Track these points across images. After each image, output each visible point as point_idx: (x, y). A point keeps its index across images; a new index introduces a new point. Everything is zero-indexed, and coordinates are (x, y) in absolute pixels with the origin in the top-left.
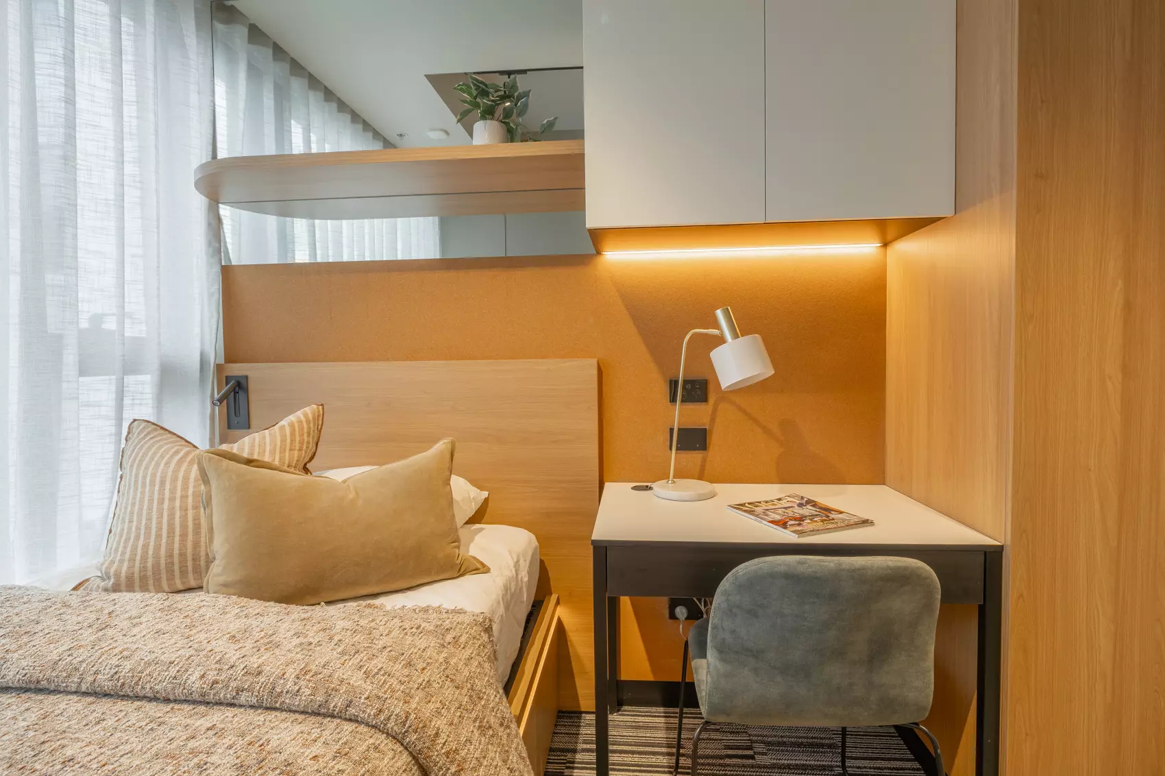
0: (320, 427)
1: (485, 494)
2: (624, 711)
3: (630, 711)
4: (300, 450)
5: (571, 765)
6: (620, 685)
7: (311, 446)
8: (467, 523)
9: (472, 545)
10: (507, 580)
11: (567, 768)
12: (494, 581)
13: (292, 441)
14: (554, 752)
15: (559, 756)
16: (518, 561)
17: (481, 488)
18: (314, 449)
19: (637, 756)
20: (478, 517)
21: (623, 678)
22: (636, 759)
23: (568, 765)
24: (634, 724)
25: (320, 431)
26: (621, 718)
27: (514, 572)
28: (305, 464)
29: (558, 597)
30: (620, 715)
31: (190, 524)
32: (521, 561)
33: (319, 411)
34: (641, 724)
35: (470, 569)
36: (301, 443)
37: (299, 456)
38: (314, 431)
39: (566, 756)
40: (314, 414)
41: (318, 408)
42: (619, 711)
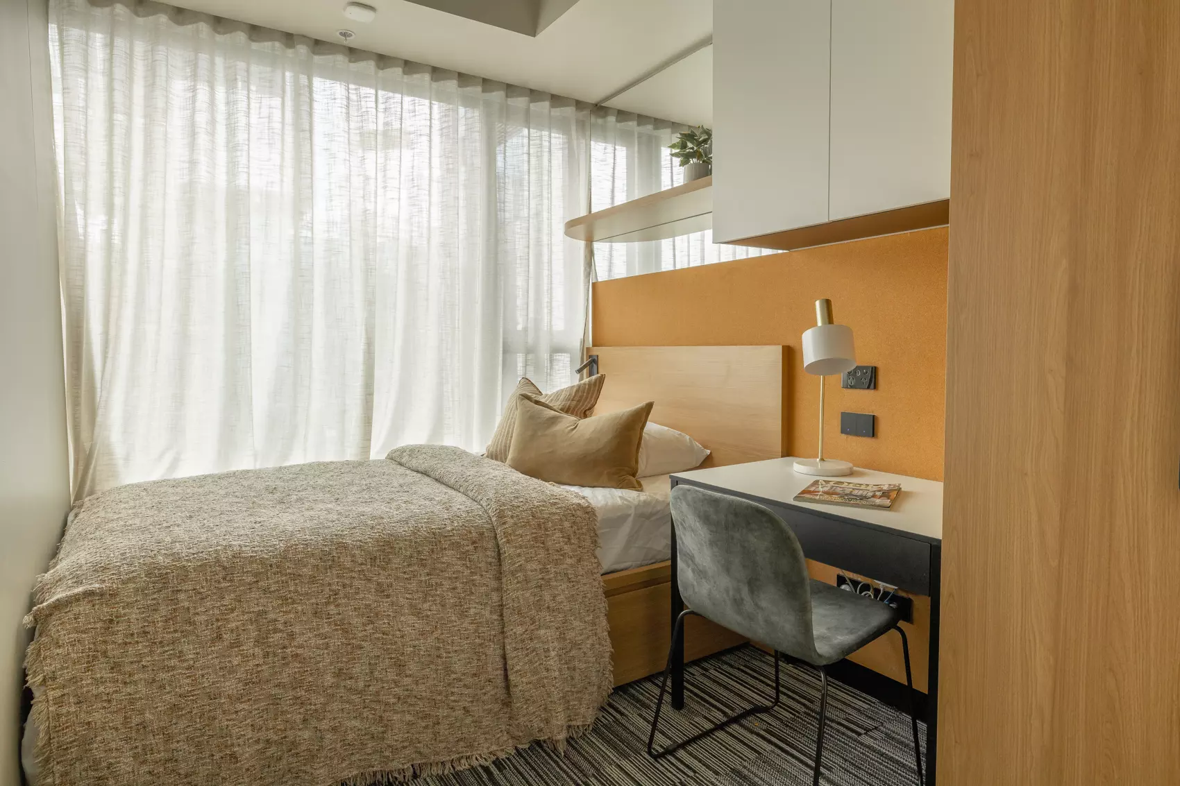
0: (599, 389)
1: (708, 452)
4: (578, 401)
13: (575, 395)
17: (705, 447)
33: (601, 378)
36: (581, 397)
38: (593, 391)
40: (596, 380)
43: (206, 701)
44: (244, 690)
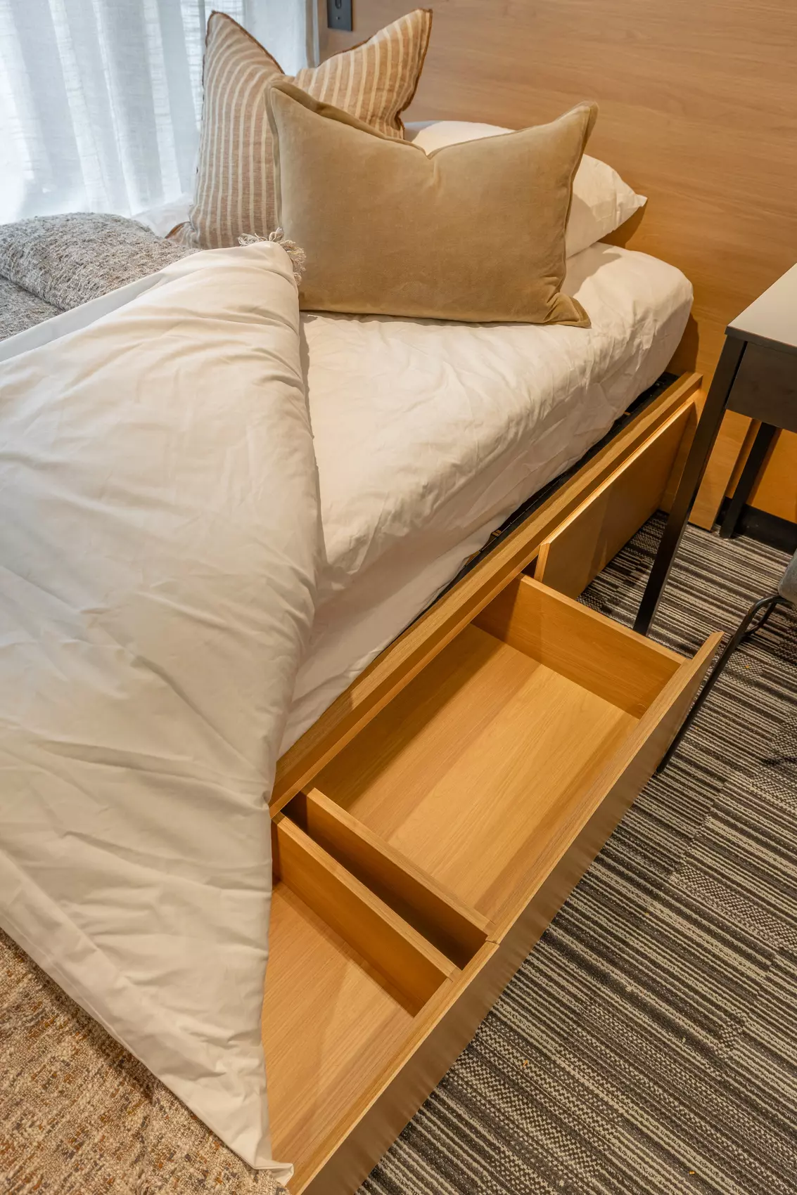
0: (423, 51)
1: (641, 200)
2: (741, 541)
3: (746, 543)
4: (391, 90)
5: (644, 569)
6: (747, 511)
7: (406, 85)
8: (603, 240)
9: (588, 279)
10: (609, 344)
11: (638, 570)
12: (589, 342)
13: (382, 74)
14: (631, 548)
15: (635, 555)
16: (643, 319)
17: (637, 189)
18: (412, 88)
19: (726, 592)
20: (620, 237)
21: (753, 505)
22: (723, 594)
23: (639, 567)
24: (743, 559)
25: (423, 59)
26: (731, 546)
27: (628, 335)
28: (398, 113)
29: (701, 379)
30: (733, 543)
31: (264, 181)
32: (650, 320)
33: (424, 22)
34: (752, 563)
35: (564, 318)
36: (393, 77)
37: (388, 101)
38: (413, 59)
39: (641, 558)
40: (415, 29)
41: (424, 17)
42: (732, 537)
43: (67, 1167)
44: (121, 1084)
